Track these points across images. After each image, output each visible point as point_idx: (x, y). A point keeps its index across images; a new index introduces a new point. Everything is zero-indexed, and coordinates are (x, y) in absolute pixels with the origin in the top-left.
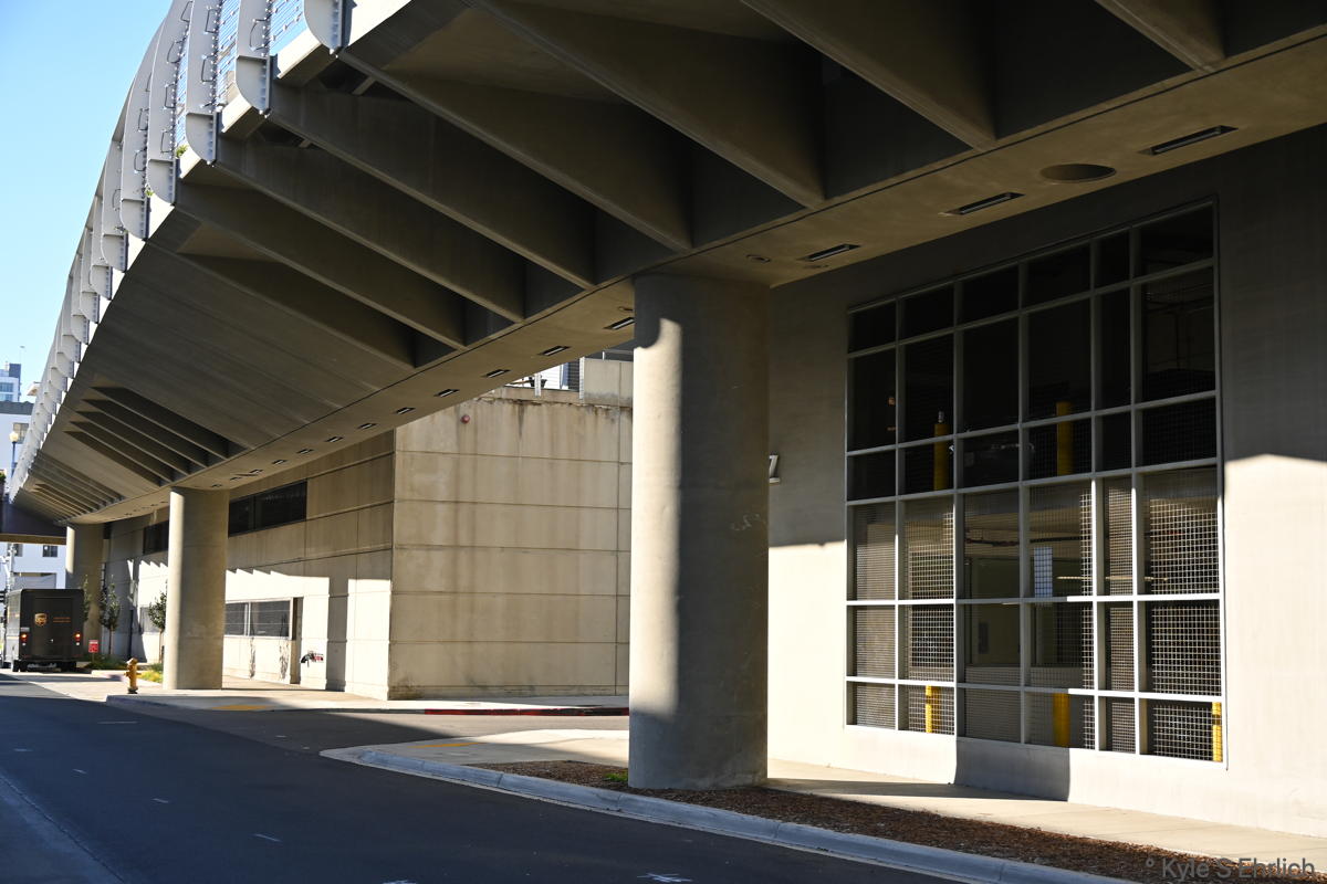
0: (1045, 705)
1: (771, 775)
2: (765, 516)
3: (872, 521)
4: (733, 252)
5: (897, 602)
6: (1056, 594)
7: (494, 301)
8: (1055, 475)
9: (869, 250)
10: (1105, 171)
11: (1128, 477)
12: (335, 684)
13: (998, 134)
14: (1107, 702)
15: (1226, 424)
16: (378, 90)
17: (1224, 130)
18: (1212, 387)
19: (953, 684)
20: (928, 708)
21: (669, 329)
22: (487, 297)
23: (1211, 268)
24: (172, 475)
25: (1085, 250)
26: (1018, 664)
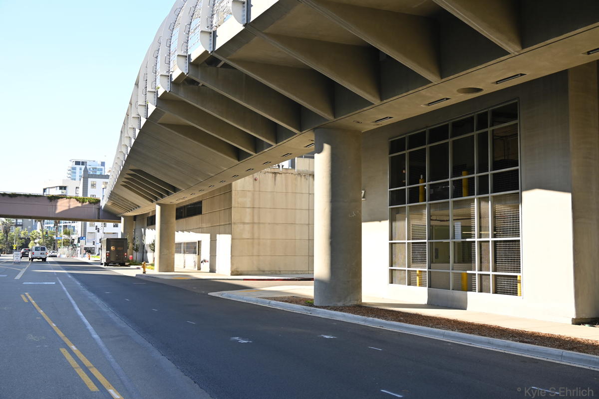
0: (459, 277)
1: (363, 301)
2: (360, 211)
3: (398, 213)
4: (348, 120)
5: (406, 241)
6: (462, 238)
7: (266, 138)
8: (462, 196)
9: (396, 119)
10: (479, 90)
11: (488, 197)
12: (212, 270)
13: (442, 78)
14: (481, 275)
15: (522, 178)
16: (226, 65)
17: (522, 75)
18: (518, 166)
19: (426, 270)
20: (418, 278)
21: (327, 147)
22: (263, 137)
23: (517, 124)
24: (156, 199)
25: (472, 118)
26: (449, 263)
